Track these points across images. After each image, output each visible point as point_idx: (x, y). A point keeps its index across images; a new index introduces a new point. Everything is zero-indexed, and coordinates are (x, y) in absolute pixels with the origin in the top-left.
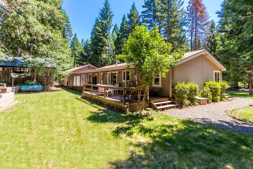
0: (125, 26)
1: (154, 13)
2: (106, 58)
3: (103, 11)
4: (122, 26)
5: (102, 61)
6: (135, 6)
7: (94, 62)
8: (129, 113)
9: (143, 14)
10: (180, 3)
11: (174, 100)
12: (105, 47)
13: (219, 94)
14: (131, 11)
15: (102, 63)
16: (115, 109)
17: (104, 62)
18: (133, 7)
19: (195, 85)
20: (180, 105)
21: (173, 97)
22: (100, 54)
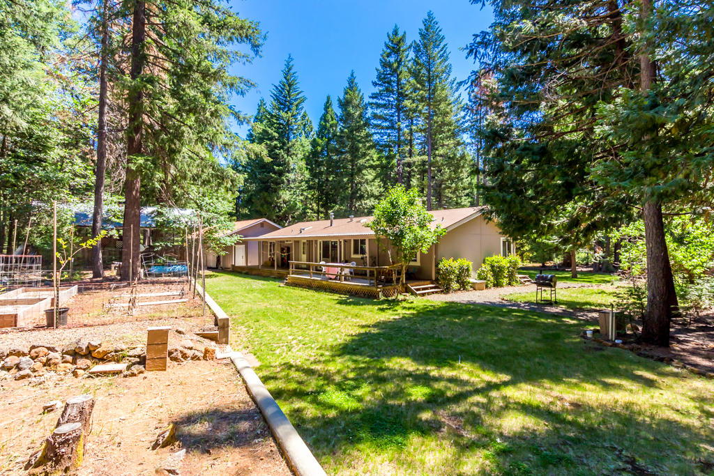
0: (331, 123)
1: (399, 101)
2: (290, 201)
3: (280, 88)
4: (324, 124)
5: (280, 208)
6: (356, 81)
7: (261, 210)
8: (382, 298)
9: (374, 101)
10: (454, 85)
11: (438, 283)
12: (288, 174)
13: (505, 275)
14: (346, 93)
15: (280, 211)
16: (362, 295)
17: (285, 211)
18: (352, 85)
19: (466, 263)
20: (447, 290)
21: (437, 280)
22: (276, 191)
